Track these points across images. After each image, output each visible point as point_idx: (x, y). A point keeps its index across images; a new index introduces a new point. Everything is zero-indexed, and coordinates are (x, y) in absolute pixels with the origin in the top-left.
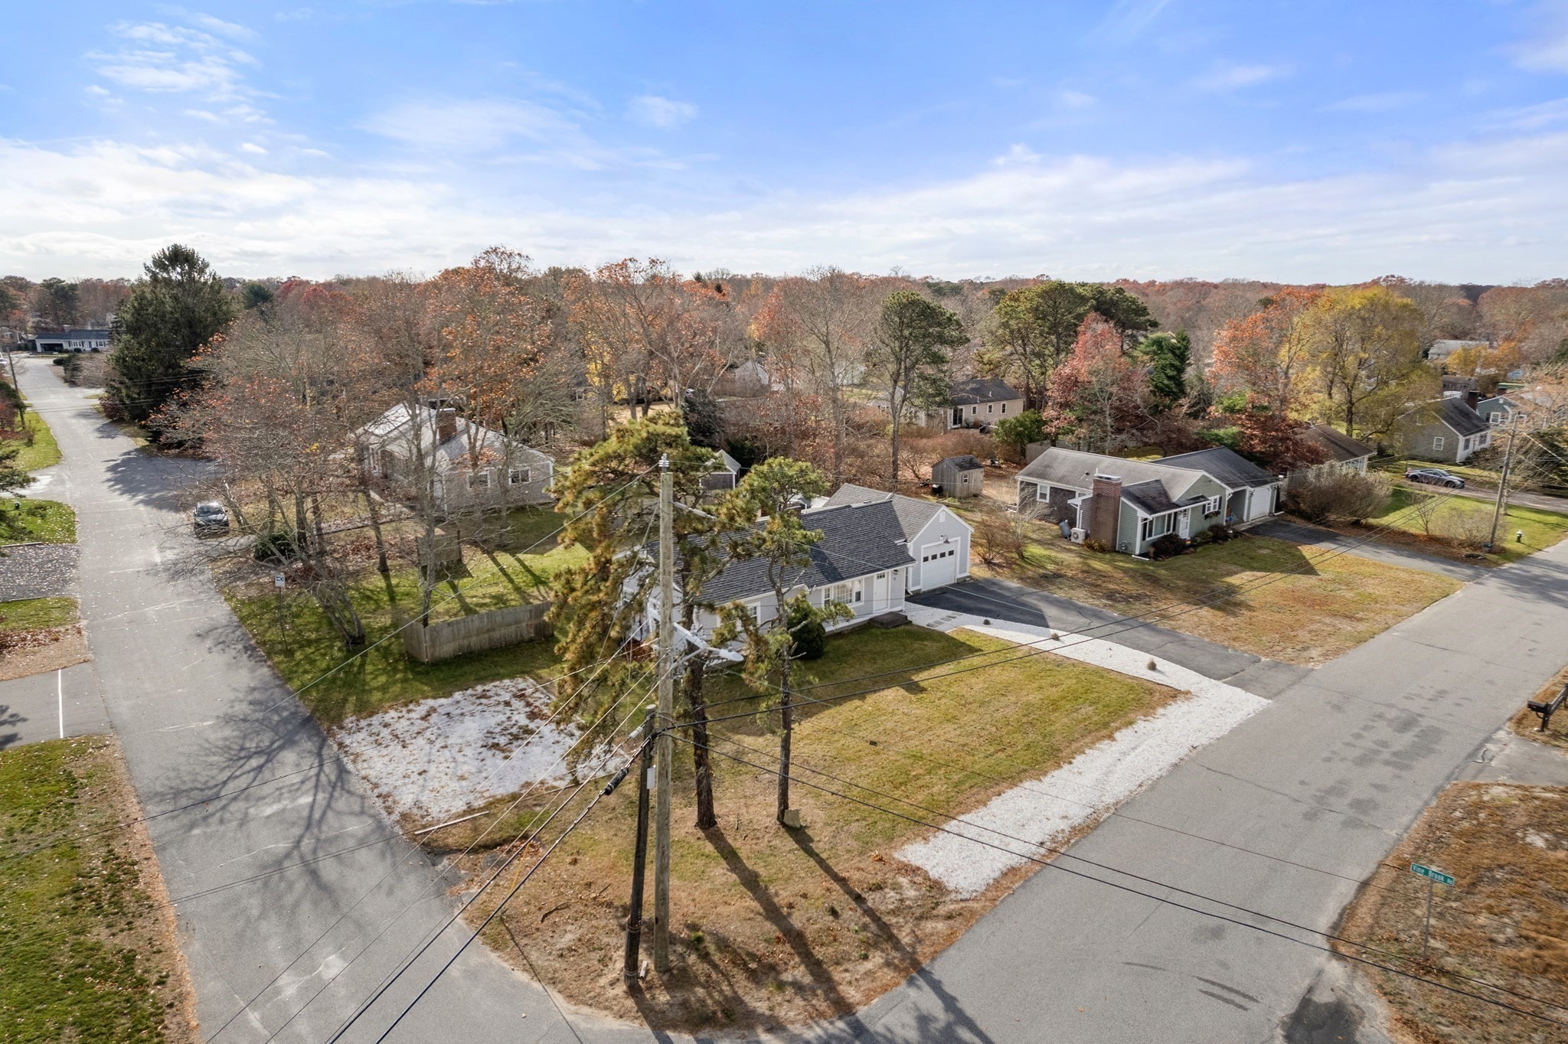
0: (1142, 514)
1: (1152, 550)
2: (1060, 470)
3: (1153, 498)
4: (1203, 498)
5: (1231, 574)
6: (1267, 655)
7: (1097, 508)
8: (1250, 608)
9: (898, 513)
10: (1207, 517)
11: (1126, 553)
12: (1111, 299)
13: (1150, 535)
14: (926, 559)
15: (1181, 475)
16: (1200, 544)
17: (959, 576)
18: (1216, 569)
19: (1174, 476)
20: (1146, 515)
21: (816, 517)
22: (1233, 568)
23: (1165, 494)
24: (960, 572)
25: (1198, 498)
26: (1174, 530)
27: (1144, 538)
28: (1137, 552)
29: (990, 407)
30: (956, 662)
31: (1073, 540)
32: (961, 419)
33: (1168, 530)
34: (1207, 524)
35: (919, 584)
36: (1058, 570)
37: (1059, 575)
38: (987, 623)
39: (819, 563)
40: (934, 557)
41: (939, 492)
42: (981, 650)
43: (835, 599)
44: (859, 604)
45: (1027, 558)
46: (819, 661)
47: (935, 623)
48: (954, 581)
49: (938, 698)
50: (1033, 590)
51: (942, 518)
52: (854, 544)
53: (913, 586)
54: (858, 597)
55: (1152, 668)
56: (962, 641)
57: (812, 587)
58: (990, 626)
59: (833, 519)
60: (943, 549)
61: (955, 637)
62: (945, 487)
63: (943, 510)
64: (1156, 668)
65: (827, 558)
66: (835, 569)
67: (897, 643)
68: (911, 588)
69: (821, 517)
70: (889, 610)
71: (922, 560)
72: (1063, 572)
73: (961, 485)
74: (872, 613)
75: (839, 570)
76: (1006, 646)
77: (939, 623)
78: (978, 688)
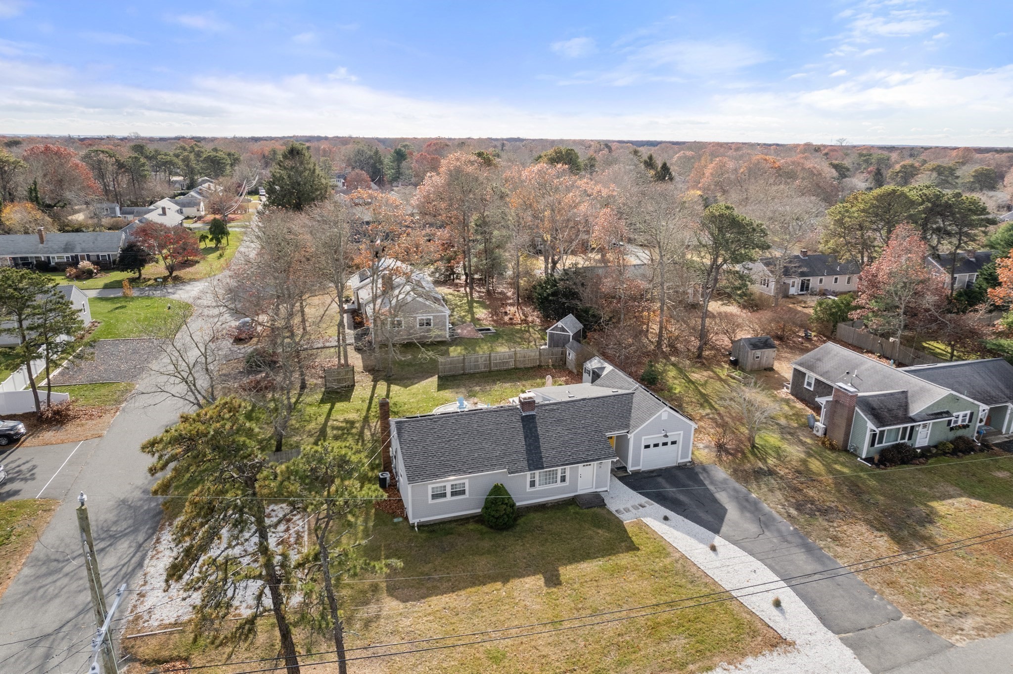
0: (870, 425)
1: (877, 458)
2: (827, 365)
3: (890, 410)
4: (948, 413)
5: (943, 497)
6: (911, 613)
7: (835, 412)
8: (934, 546)
9: (634, 405)
10: (952, 429)
11: (855, 455)
12: (947, 202)
13: (880, 442)
14: (647, 447)
15: (929, 390)
16: (933, 456)
17: (680, 461)
18: (931, 488)
19: (923, 390)
20: (875, 428)
21: (551, 407)
22: (951, 490)
23: (905, 407)
24: (682, 458)
25: (941, 413)
26: (910, 438)
27: (872, 444)
28: (864, 457)
29: (836, 279)
30: (606, 559)
31: (815, 432)
32: (807, 287)
33: (903, 438)
34: (952, 435)
35: (639, 465)
36: (775, 466)
37: (771, 473)
38: (666, 518)
39: (530, 450)
40: (656, 445)
41: (735, 364)
42: (638, 549)
43: (540, 481)
44: (564, 484)
45: (757, 448)
46: (505, 533)
47: (624, 509)
48: (674, 465)
49: (563, 596)
50: (737, 485)
51: (665, 416)
52: (570, 436)
53: (632, 467)
54: (563, 479)
55: (777, 604)
56: (630, 535)
57: (512, 473)
58: (667, 522)
59: (564, 411)
60: (665, 440)
61: (628, 529)
62: (740, 360)
63: (666, 411)
64: (782, 604)
65: (540, 447)
66: (541, 458)
67: (577, 526)
68: (631, 468)
69: (555, 408)
70: (594, 490)
71: (643, 447)
72: (778, 469)
73: (752, 361)
74: (577, 491)
75: (544, 459)
76: (663, 549)
77: (627, 510)
78: (604, 592)
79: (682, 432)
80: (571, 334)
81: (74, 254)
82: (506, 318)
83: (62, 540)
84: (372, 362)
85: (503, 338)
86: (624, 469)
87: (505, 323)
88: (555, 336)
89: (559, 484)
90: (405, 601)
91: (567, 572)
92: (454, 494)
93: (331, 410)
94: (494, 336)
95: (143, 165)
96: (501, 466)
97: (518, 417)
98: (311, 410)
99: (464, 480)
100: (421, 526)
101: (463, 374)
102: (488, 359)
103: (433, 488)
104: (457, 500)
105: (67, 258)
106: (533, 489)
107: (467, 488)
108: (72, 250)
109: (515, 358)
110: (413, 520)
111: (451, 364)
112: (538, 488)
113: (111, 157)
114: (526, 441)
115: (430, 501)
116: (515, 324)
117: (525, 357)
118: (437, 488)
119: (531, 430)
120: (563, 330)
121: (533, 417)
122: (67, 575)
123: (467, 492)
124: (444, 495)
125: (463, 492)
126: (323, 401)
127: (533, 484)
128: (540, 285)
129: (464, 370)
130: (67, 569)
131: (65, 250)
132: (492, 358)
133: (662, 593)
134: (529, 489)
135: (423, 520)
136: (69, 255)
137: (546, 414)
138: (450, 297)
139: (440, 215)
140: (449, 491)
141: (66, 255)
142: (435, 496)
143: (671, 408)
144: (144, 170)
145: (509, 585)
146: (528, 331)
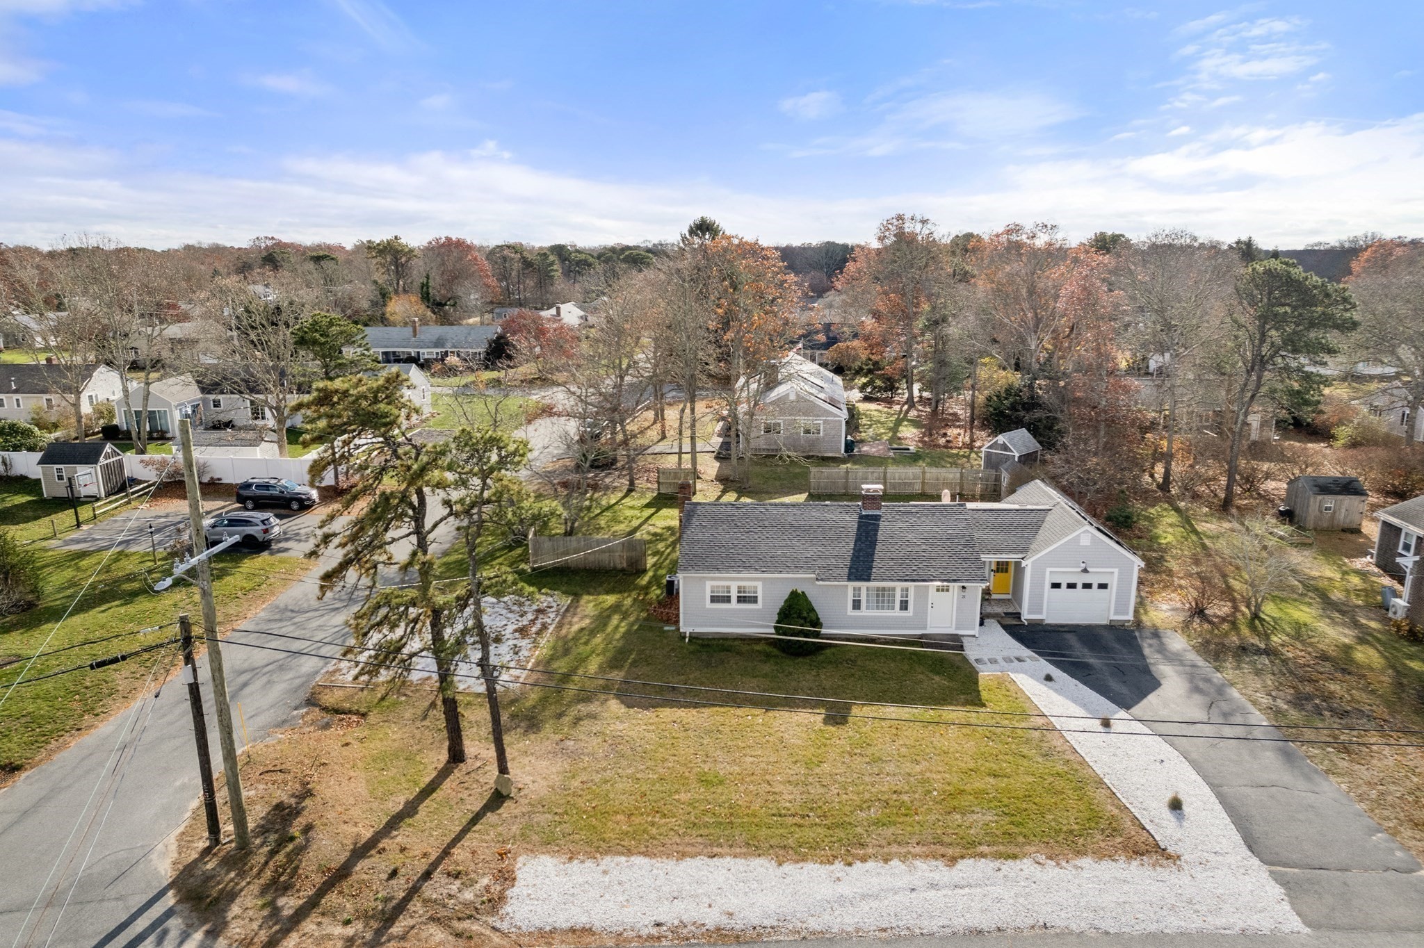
9: (1044, 525)
14: (1056, 586)
17: (1113, 617)
24: (1117, 614)
31: (1390, 614)
35: (1041, 613)
36: (1283, 645)
37: (1269, 652)
38: (1049, 678)
39: (858, 557)
40: (1071, 586)
41: (1288, 516)
42: (984, 705)
43: (868, 601)
44: (904, 613)
45: (1261, 620)
46: (800, 659)
47: (989, 660)
48: (1105, 622)
49: (841, 736)
50: (1200, 661)
51: (1085, 541)
52: (924, 547)
53: (1030, 613)
54: (904, 606)
55: (1176, 805)
56: (980, 688)
57: (822, 580)
58: (1048, 683)
59: (927, 516)
60: (1087, 579)
61: (981, 682)
62: (1297, 512)
63: (1087, 531)
64: (1184, 807)
65: (873, 554)
66: (871, 568)
67: (906, 667)
68: (1026, 616)
69: (913, 510)
70: (952, 631)
71: (1048, 585)
72: (1284, 650)
73: (1317, 513)
74: (925, 628)
75: (874, 570)
76: (1022, 710)
77: (993, 661)
78: (901, 743)
79: (1116, 571)
80: (1017, 455)
81: (444, 350)
82: (942, 441)
83: (306, 595)
84: (728, 472)
85: (924, 460)
86: (1017, 616)
87: (939, 446)
88: (994, 457)
89: (897, 612)
90: (629, 707)
91: (862, 712)
92: (741, 600)
93: (653, 515)
94: (911, 458)
95: (552, 264)
96: (809, 569)
97: (856, 516)
98: (629, 513)
99: (755, 582)
100: (694, 638)
101: (845, 495)
102: (882, 476)
103: (712, 587)
104: (746, 610)
105: (437, 353)
106: (857, 613)
107: (760, 595)
108: (443, 346)
109: (924, 479)
110: (686, 628)
111: (828, 478)
112: (864, 612)
113: (516, 252)
114: (855, 545)
115: (708, 605)
116: (951, 448)
117: (938, 479)
118: (718, 587)
119: (867, 533)
120: (1005, 447)
121: (877, 518)
122: (295, 624)
123: (760, 600)
124: (727, 599)
125: (754, 600)
126: (648, 506)
127: (857, 605)
128: (997, 396)
129: (846, 488)
130: (296, 620)
131: (436, 346)
132: (888, 475)
133: (990, 759)
134: (850, 611)
135: (698, 630)
136: (439, 350)
137: (898, 517)
138: (875, 413)
139: (869, 293)
140: (734, 595)
141: (435, 350)
142: (714, 599)
143: (1099, 529)
144: (552, 270)
145: (771, 714)
146: (968, 457)
